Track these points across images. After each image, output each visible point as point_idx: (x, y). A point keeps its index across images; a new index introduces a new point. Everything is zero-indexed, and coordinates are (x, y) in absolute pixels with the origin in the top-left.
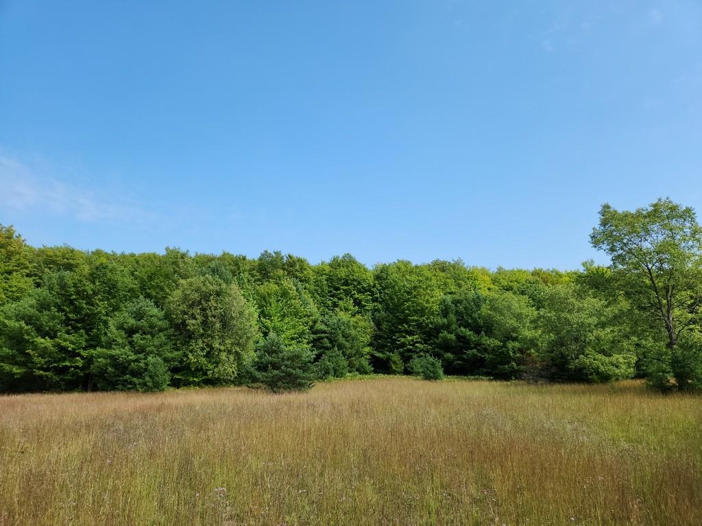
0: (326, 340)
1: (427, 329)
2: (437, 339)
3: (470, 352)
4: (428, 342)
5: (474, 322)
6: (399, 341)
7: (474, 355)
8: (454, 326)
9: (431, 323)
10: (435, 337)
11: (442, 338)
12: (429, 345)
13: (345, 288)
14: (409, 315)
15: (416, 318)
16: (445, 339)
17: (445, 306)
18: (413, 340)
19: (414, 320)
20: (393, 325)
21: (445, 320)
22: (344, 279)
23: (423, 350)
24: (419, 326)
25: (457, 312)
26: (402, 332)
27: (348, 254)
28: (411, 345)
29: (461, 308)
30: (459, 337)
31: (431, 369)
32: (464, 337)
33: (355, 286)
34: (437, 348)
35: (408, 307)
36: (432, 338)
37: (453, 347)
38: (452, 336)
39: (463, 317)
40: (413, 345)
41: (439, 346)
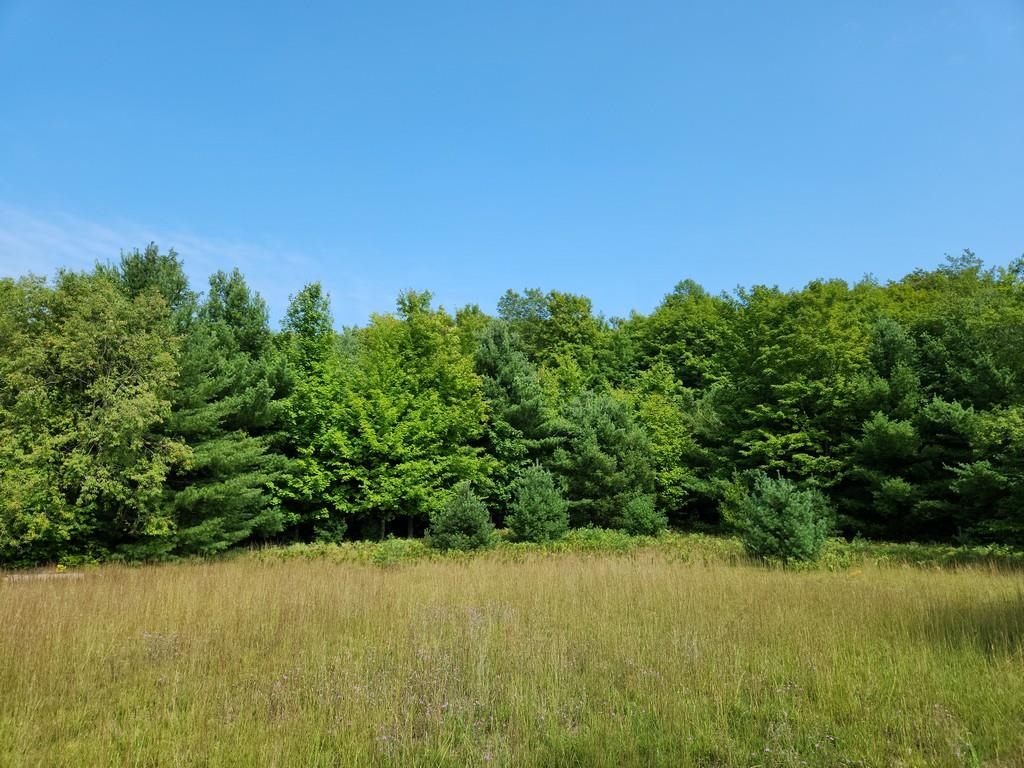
0: (561, 451)
1: (828, 414)
2: (859, 438)
3: (965, 470)
4: (835, 449)
5: (982, 380)
6: (747, 449)
7: (984, 481)
8: (911, 400)
9: (842, 396)
10: (851, 432)
11: (871, 432)
12: (834, 456)
13: (669, 347)
14: (775, 380)
15: (794, 385)
16: (881, 437)
17: (884, 345)
18: (785, 446)
19: (788, 393)
20: (738, 409)
21: (882, 384)
22: (667, 330)
23: (815, 472)
24: (808, 405)
25: (925, 358)
26: (758, 424)
27: (686, 282)
28: (781, 458)
29: (938, 345)
30: (927, 429)
31: (772, 522)
32: (946, 428)
33: (689, 342)
34: (860, 463)
35: (771, 358)
36: (845, 436)
37: (911, 460)
38: (906, 428)
39: (943, 371)
40: (787, 458)
41: (868, 459)
